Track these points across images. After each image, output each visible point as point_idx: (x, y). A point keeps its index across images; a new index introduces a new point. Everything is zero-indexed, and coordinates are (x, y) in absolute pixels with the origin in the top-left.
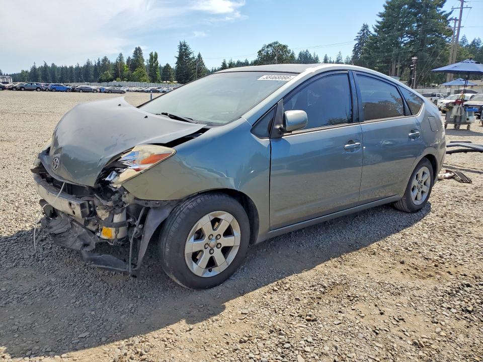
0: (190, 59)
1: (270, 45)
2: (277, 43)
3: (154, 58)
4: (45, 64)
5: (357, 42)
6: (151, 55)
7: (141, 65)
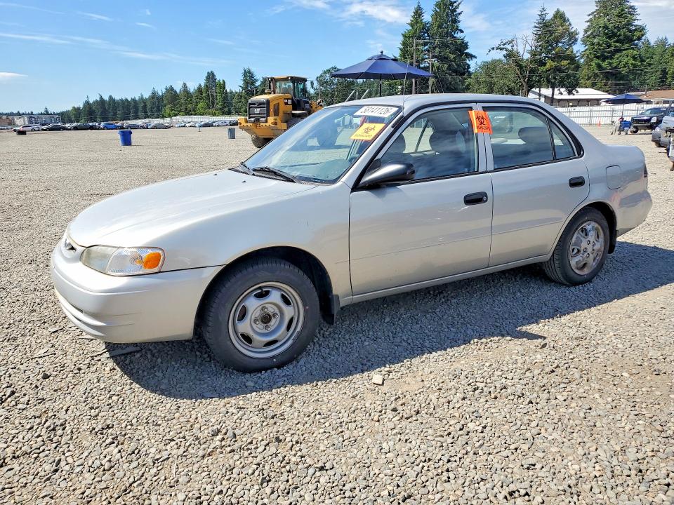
4: (101, 98)
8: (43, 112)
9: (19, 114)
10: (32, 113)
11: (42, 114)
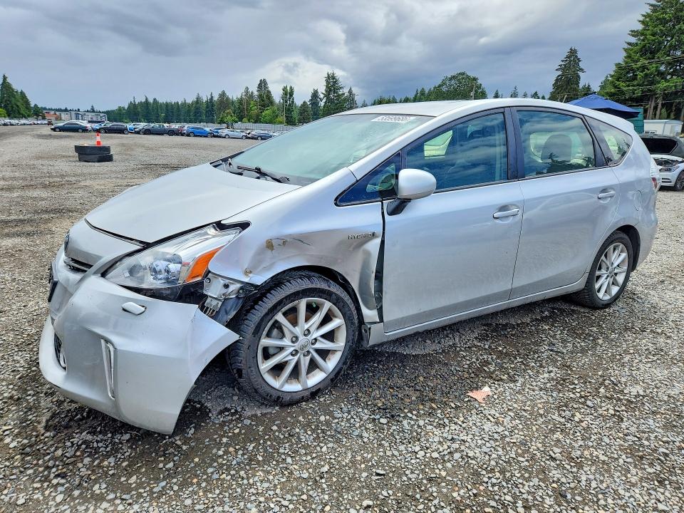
0: (339, 96)
1: (453, 77)
2: (463, 74)
3: (288, 93)
4: (147, 99)
5: (560, 73)
6: (285, 89)
7: (271, 103)
8: (89, 109)
9: (66, 110)
10: (79, 110)
11: (88, 111)
